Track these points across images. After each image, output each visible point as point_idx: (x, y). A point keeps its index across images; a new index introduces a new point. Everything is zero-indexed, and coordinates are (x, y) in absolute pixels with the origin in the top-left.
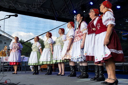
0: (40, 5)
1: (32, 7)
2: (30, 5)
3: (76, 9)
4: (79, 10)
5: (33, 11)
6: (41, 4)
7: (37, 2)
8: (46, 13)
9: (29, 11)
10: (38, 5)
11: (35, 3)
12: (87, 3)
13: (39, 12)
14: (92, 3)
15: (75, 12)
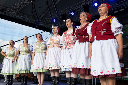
0: (19, 9)
1: (10, 11)
2: (8, 8)
3: (56, 18)
4: (59, 19)
5: (10, 15)
6: (21, 8)
7: (16, 6)
8: (24, 19)
9: (6, 15)
10: (16, 9)
11: (14, 6)
12: (68, 13)
13: (17, 17)
14: (73, 14)
15: (54, 20)
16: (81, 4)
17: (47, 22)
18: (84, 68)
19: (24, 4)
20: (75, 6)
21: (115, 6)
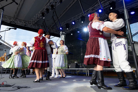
0: (34, 22)
1: (28, 23)
2: (27, 21)
4: (64, 27)
5: (29, 26)
6: (36, 21)
9: (26, 26)
10: (33, 22)
11: (33, 18)
12: (70, 23)
13: (33, 27)
14: (73, 23)
15: (61, 29)
16: (79, 15)
17: (56, 30)
18: (105, 60)
19: (38, 18)
20: (75, 17)
21: (105, 16)
